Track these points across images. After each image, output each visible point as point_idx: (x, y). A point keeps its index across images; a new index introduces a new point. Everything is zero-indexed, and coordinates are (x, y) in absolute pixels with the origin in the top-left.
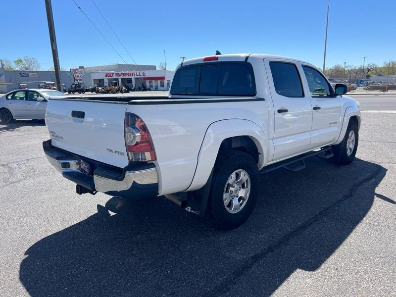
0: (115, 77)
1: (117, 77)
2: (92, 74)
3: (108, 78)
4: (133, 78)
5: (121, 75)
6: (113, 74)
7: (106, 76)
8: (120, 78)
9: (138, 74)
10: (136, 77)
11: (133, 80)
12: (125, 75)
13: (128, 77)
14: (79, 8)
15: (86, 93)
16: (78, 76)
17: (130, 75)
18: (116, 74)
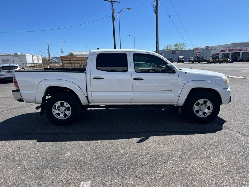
0: (227, 52)
1: (229, 52)
2: (212, 50)
3: (222, 53)
4: (241, 52)
5: (232, 50)
6: (226, 50)
7: (221, 52)
8: (231, 53)
9: (245, 49)
10: (243, 51)
11: (241, 54)
12: (235, 50)
13: (237, 52)
14: (169, 17)
15: (203, 63)
16: (198, 53)
17: (239, 50)
18: (228, 50)
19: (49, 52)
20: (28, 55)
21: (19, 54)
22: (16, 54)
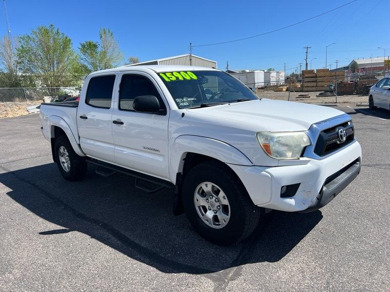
19: (307, 64)
20: (259, 71)
21: (248, 71)
22: (244, 72)
